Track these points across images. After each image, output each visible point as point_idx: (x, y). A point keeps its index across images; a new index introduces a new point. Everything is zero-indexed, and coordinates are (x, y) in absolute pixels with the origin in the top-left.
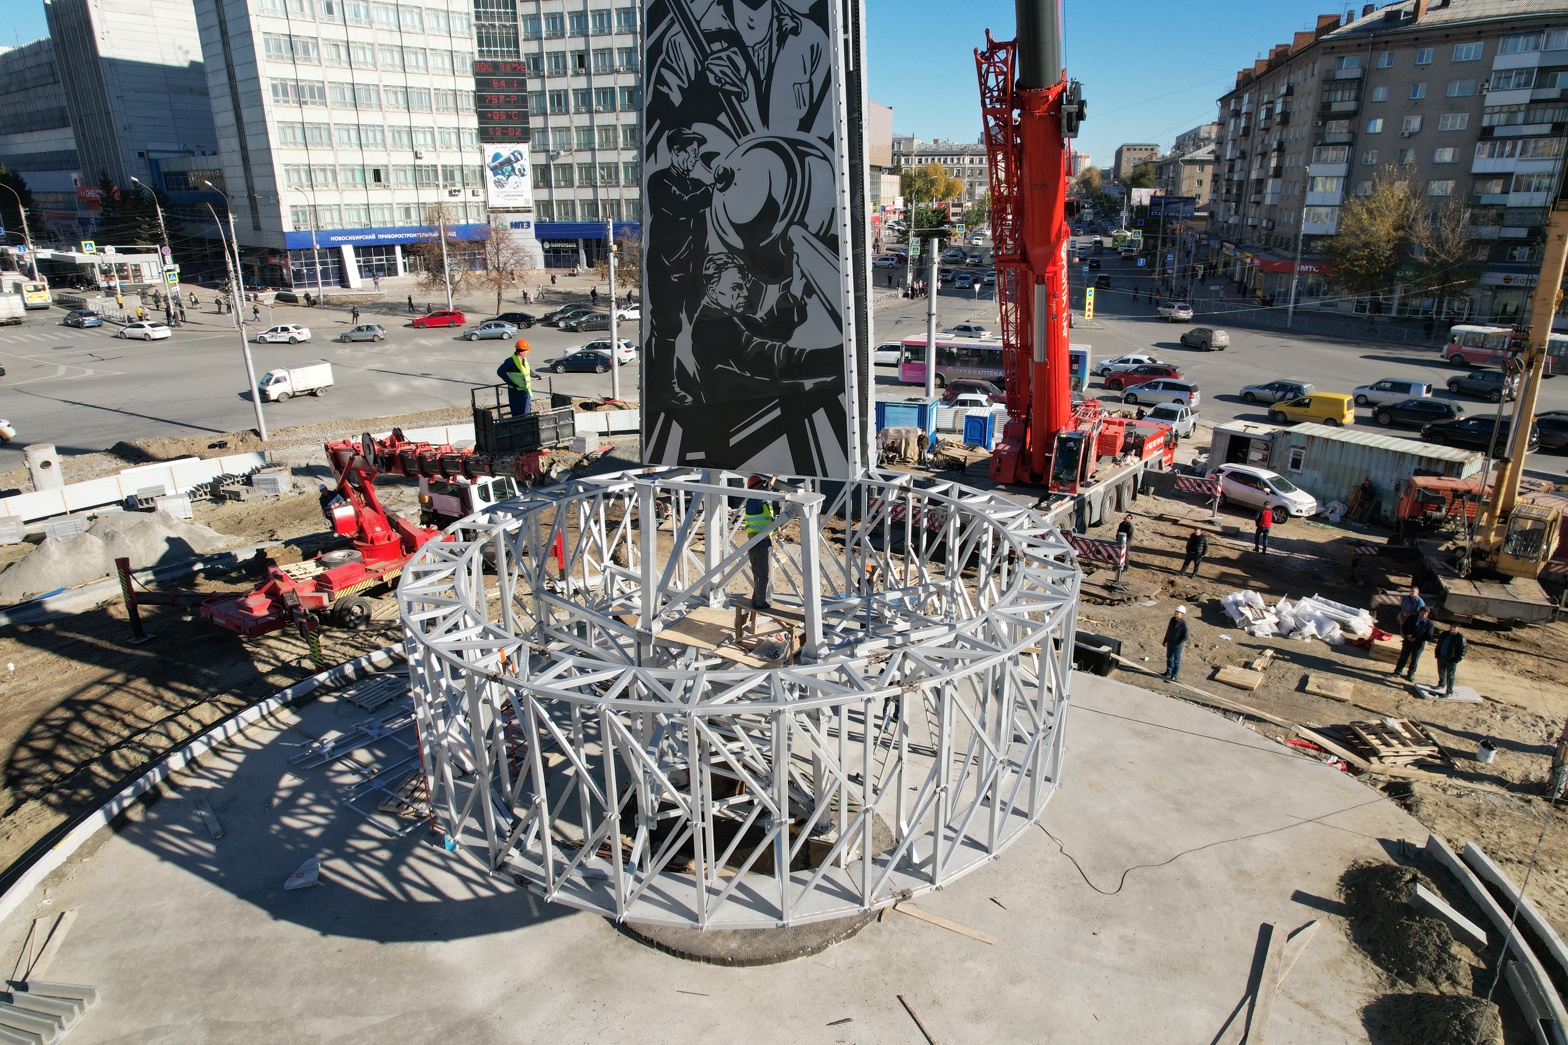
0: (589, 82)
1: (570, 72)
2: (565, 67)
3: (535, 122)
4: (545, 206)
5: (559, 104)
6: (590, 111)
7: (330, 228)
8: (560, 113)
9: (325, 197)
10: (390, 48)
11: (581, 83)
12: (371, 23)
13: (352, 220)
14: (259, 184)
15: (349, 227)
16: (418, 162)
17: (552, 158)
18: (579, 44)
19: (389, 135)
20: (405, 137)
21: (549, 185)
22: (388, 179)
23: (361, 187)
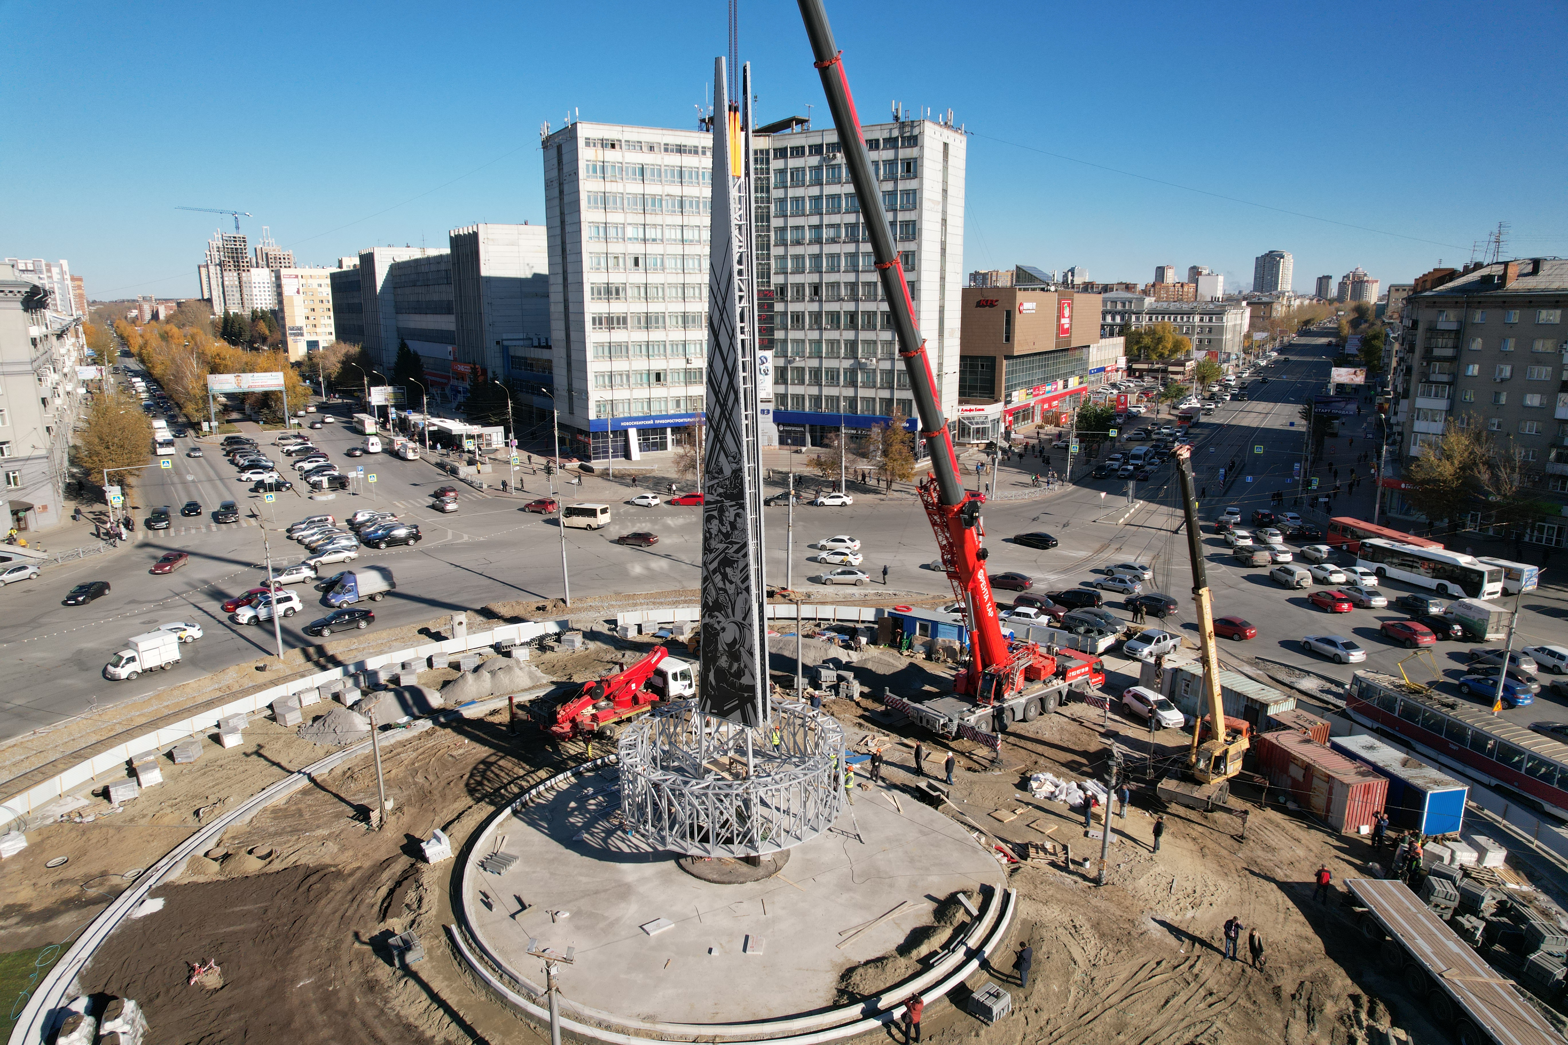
0: (821, 307)
1: (807, 299)
2: (804, 295)
3: (779, 335)
4: (781, 398)
5: (798, 321)
6: (820, 329)
7: (622, 416)
8: (798, 329)
9: (621, 394)
10: (675, 286)
11: (815, 307)
12: (663, 269)
13: (637, 410)
14: (576, 385)
15: (635, 415)
16: (689, 366)
17: (790, 362)
18: (815, 278)
19: (669, 348)
20: (681, 348)
21: (785, 382)
22: (665, 380)
23: (646, 386)
